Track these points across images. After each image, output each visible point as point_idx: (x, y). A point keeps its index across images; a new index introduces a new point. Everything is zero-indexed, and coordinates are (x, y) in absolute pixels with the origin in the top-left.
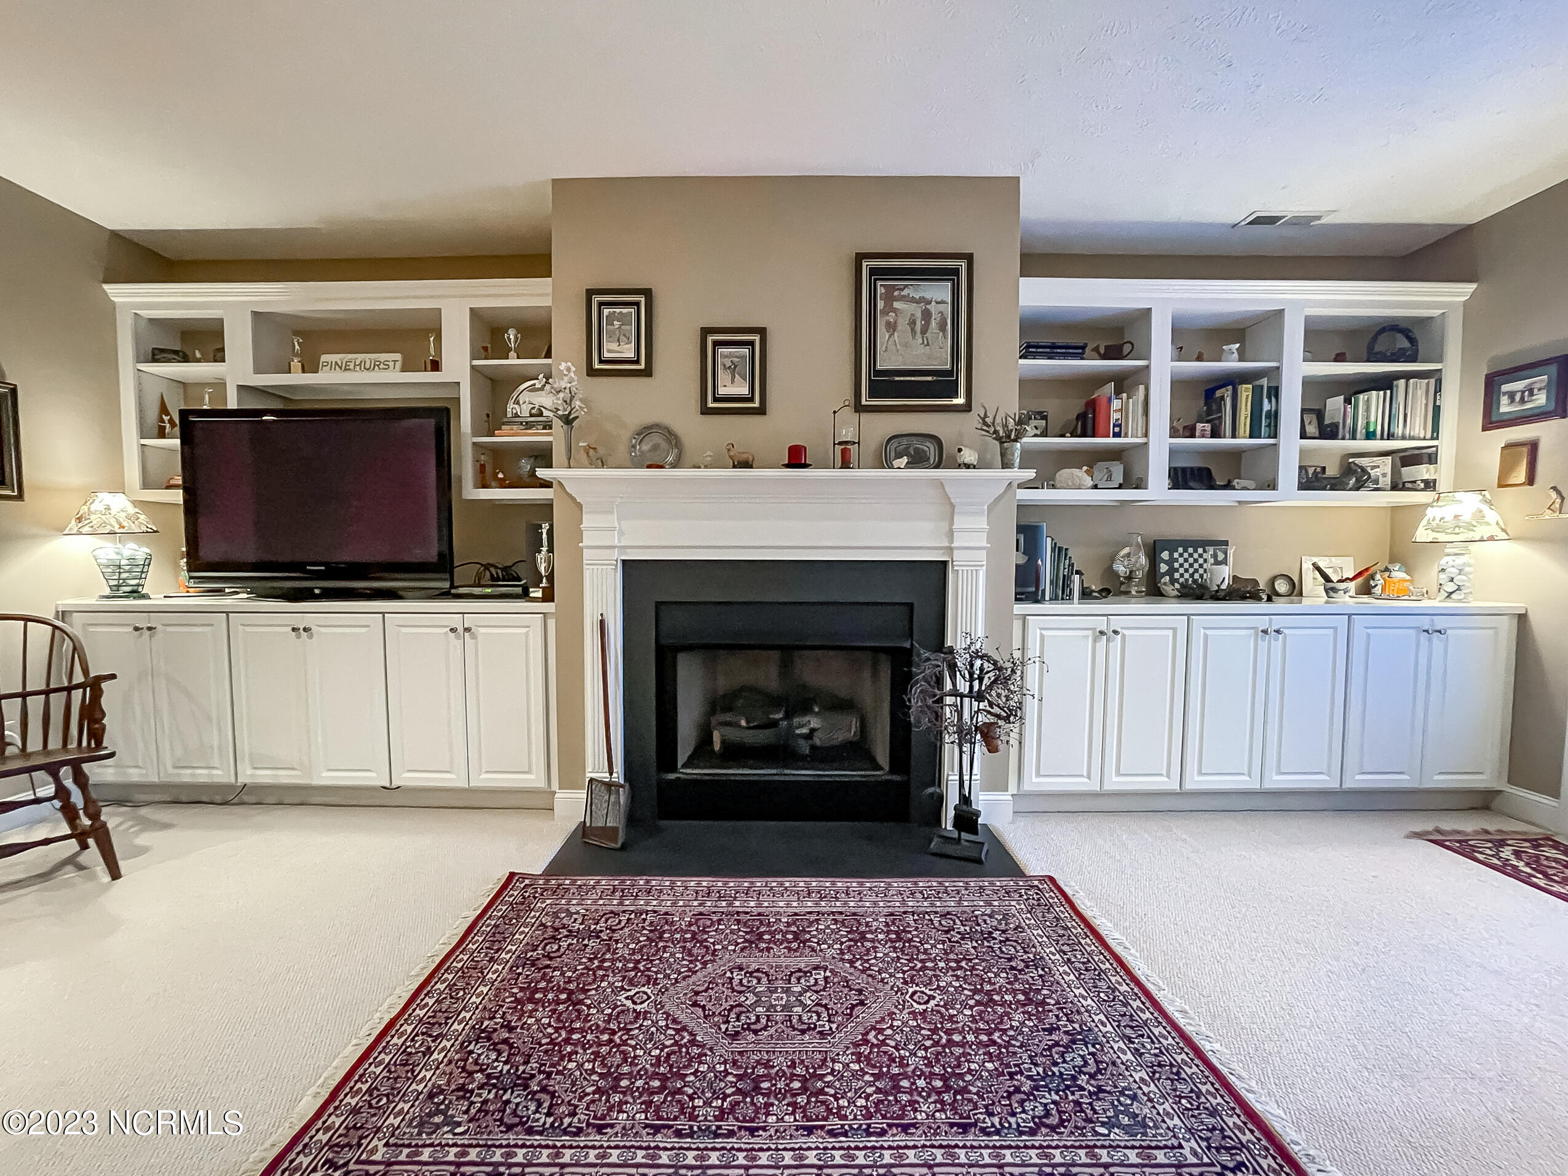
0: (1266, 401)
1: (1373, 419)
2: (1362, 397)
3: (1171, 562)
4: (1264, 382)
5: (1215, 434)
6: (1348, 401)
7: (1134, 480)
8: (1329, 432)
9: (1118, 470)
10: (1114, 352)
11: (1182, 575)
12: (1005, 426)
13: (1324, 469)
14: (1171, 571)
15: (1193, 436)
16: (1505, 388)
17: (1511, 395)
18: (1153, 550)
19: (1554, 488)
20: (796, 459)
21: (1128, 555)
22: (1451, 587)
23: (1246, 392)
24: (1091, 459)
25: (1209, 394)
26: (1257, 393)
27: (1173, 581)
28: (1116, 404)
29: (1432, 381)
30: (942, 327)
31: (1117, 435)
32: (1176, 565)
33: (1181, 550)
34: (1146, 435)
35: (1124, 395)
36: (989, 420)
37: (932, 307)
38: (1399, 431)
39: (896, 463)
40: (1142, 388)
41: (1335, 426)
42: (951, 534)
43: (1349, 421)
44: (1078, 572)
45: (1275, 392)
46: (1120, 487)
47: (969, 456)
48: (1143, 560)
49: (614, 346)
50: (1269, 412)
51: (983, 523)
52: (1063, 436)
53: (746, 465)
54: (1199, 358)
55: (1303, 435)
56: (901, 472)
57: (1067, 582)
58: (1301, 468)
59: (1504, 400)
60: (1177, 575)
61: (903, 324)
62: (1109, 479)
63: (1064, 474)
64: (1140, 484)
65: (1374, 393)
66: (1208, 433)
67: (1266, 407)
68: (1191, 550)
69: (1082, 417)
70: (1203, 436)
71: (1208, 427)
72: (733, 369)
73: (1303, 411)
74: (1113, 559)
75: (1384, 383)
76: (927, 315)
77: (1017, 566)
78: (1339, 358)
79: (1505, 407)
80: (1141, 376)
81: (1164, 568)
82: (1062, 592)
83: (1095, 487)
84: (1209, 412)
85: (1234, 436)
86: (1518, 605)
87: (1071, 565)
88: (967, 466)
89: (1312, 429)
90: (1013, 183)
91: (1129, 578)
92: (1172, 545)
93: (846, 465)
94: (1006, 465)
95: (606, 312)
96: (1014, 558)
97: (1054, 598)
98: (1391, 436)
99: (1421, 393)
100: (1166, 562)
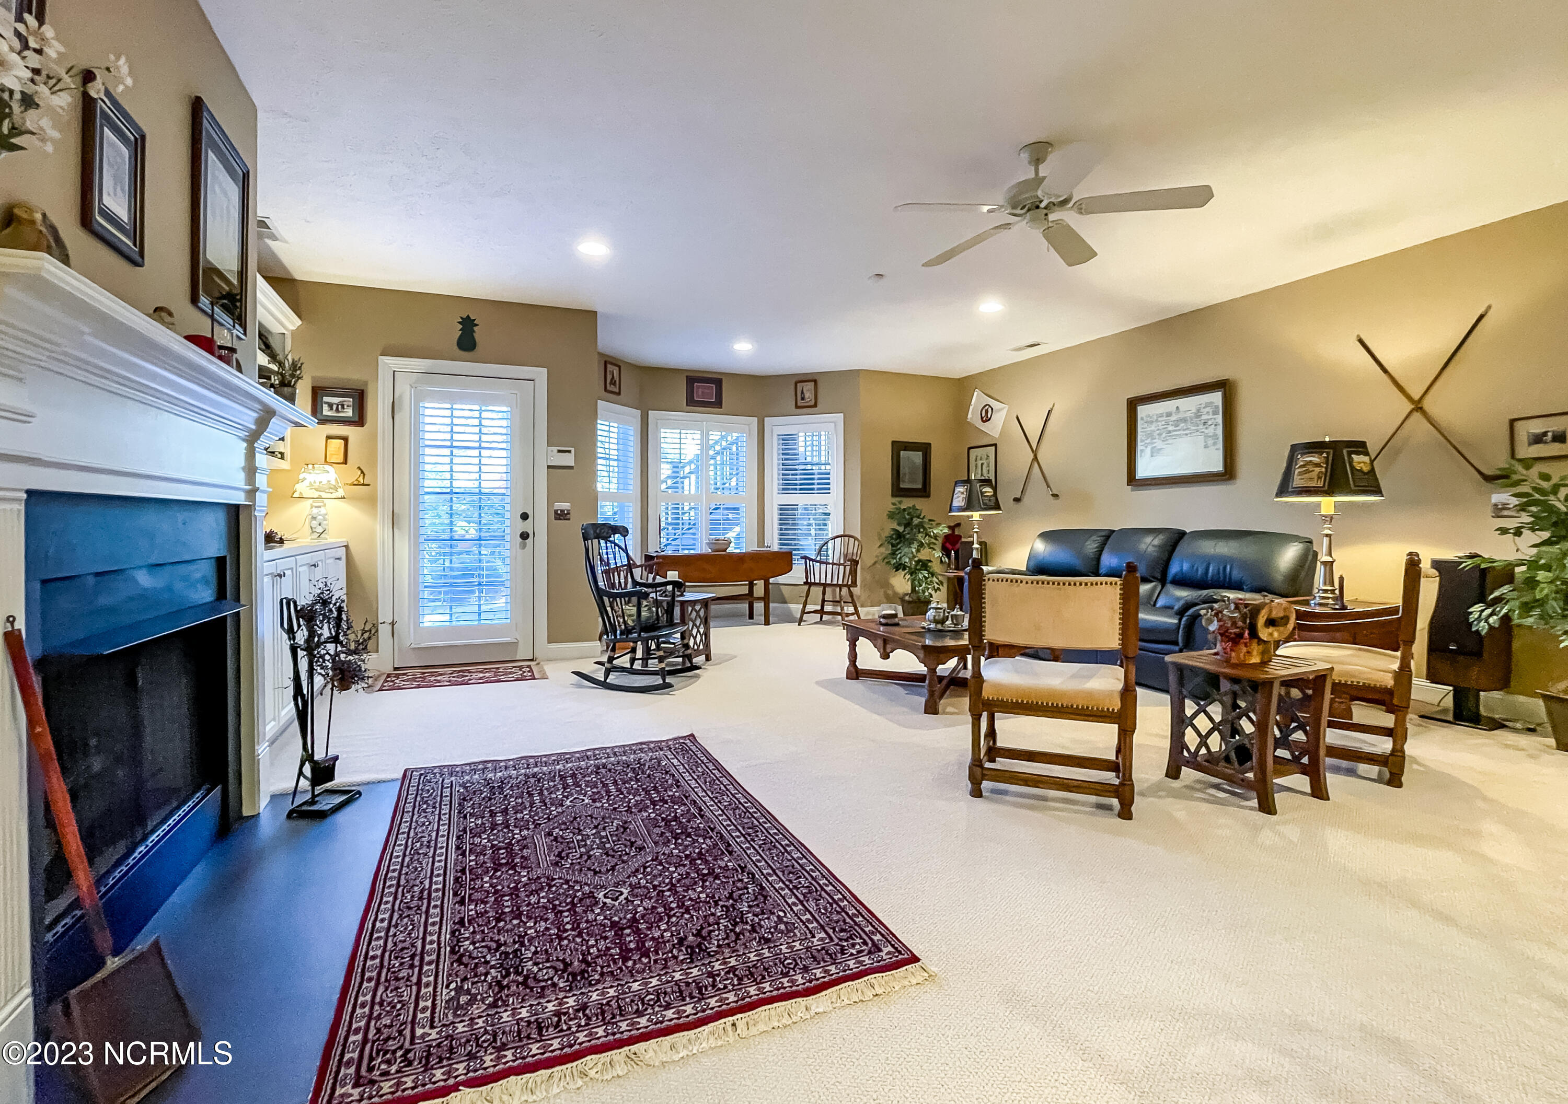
16: (326, 399)
17: (330, 406)
19: (359, 468)
22: (320, 530)
37: (231, 209)
59: (325, 407)
76: (228, 215)
79: (326, 411)
86: (343, 540)
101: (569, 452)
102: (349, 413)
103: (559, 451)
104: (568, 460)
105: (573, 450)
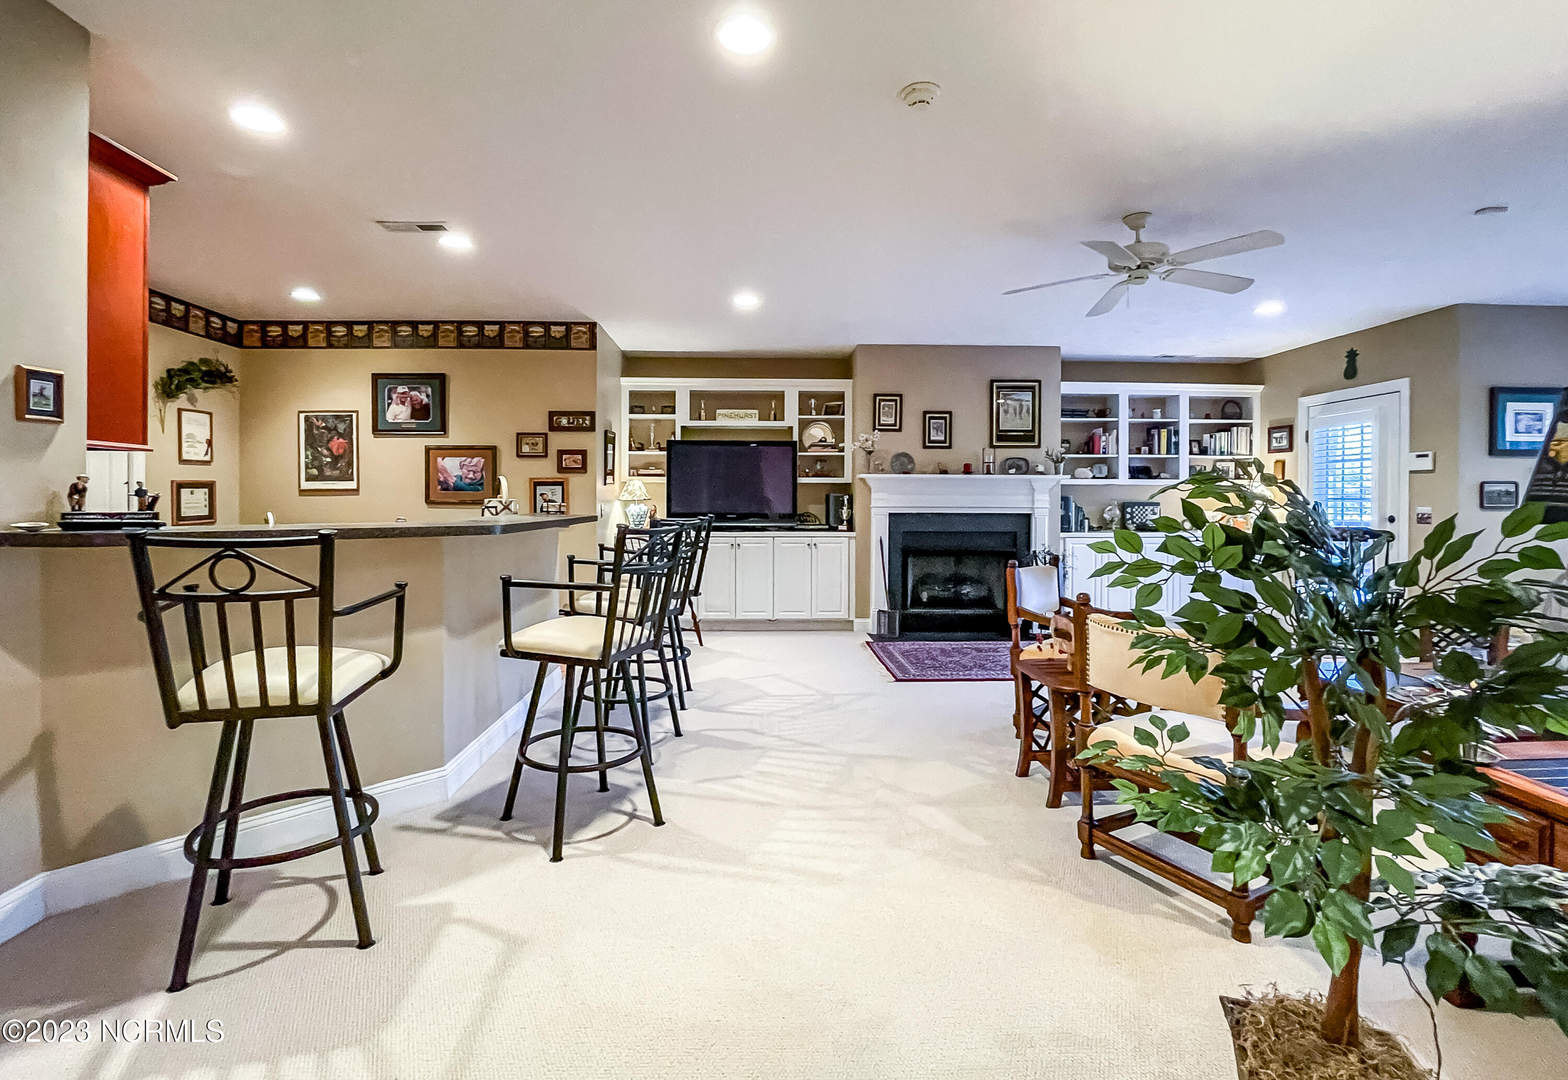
0: (1173, 437)
1: (1223, 445)
2: (1218, 435)
3: (1132, 512)
4: (1172, 428)
5: (1151, 452)
6: (1211, 437)
7: (1112, 475)
8: (1203, 451)
9: (1105, 469)
10: (1102, 413)
11: (1137, 520)
12: (1056, 456)
13: (1205, 467)
14: (1132, 518)
15: (1140, 453)
16: (1275, 435)
17: (1276, 438)
18: (1123, 507)
20: (967, 470)
21: (1110, 510)
23: (1164, 433)
24: (1091, 464)
25: (1149, 431)
26: (1169, 432)
27: (1133, 523)
28: (1104, 438)
29: (1249, 428)
30: (1028, 411)
31: (1104, 453)
32: (1135, 515)
33: (1136, 507)
34: (1117, 453)
35: (1107, 434)
36: (1050, 453)
37: (1024, 403)
38: (1235, 451)
39: (1011, 471)
40: (1115, 431)
41: (1206, 448)
42: (1033, 502)
43: (1213, 446)
44: (1087, 518)
45: (1177, 433)
46: (1106, 478)
47: (1041, 468)
48: (1118, 512)
49: (885, 418)
50: (1175, 442)
51: (1047, 498)
52: (1078, 453)
53: (945, 472)
54: (1143, 417)
55: (1191, 453)
56: (1013, 478)
57: (1082, 524)
58: (1191, 467)
59: (1274, 440)
60: (1135, 520)
61: (1011, 410)
62: (1101, 472)
63: (1079, 471)
64: (1116, 477)
65: (1223, 433)
66: (1147, 452)
67: (1173, 439)
68: (1141, 507)
69: (1087, 443)
70: (1145, 453)
71: (1147, 448)
72: (937, 429)
73: (1191, 441)
74: (1103, 512)
75: (1227, 428)
76: (1021, 406)
77: (1062, 516)
78: (1207, 417)
79: (1275, 444)
80: (1115, 425)
81: (1128, 516)
82: (1080, 527)
83: (1094, 477)
84: (1148, 440)
85: (1159, 453)
87: (1084, 515)
88: (1041, 473)
89: (1196, 450)
90: (1059, 348)
91: (1112, 521)
92: (1132, 505)
93: (988, 473)
94: (1057, 473)
95: (882, 403)
96: (1060, 512)
97: (1076, 531)
98: (1231, 454)
99: (1244, 433)
100: (1129, 513)
101: (1426, 456)
102: (1285, 443)
103: (1419, 456)
104: (1427, 464)
105: (1430, 453)
